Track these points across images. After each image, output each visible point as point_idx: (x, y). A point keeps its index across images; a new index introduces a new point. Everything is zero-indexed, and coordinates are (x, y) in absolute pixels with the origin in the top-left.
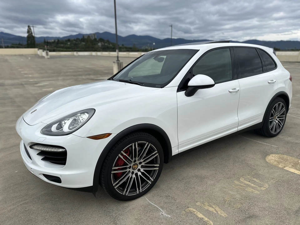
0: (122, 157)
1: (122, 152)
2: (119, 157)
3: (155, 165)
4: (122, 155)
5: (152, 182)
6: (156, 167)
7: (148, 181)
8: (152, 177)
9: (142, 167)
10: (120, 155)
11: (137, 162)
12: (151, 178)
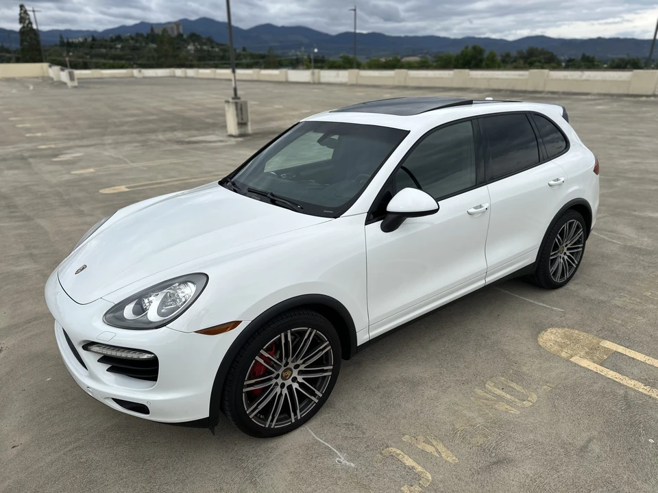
0: (262, 361)
1: (262, 351)
2: (257, 361)
3: (325, 368)
4: (262, 356)
5: (319, 398)
6: (326, 371)
7: (312, 398)
8: (319, 391)
9: (301, 373)
10: (257, 358)
11: (291, 365)
12: (317, 392)
